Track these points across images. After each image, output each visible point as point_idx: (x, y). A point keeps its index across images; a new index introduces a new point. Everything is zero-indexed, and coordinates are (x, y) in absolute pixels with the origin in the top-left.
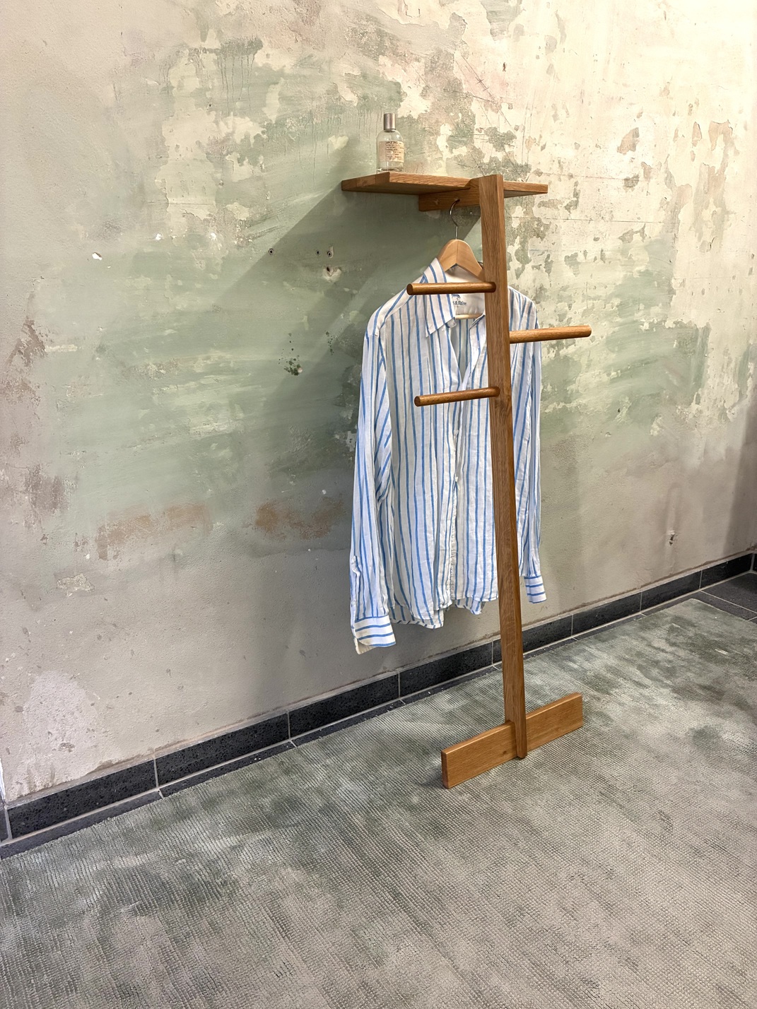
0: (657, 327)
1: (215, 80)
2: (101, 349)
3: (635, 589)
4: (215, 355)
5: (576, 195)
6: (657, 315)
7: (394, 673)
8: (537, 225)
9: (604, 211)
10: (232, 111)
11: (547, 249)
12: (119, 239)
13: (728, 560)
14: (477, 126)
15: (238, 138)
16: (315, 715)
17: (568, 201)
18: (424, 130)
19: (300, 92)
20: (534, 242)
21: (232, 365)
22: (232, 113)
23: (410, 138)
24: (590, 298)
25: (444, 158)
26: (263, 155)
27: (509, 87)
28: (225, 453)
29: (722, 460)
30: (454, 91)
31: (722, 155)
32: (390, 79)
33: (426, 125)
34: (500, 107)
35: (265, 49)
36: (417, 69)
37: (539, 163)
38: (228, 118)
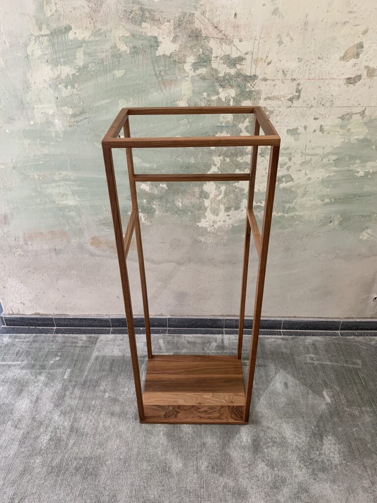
0: (371, 175)
1: (49, 50)
2: (14, 168)
3: (339, 318)
5: (298, 91)
7: (165, 317)
9: (325, 101)
10: (59, 63)
12: (15, 124)
14: (213, 56)
17: (291, 96)
18: (175, 61)
19: (95, 49)
23: (165, 67)
24: (308, 155)
25: (190, 77)
26: (78, 83)
27: (240, 28)
28: (73, 213)
30: (196, 36)
32: (149, 34)
33: (176, 58)
34: (232, 41)
35: (74, 30)
36: (168, 26)
37: (265, 74)
38: (58, 67)
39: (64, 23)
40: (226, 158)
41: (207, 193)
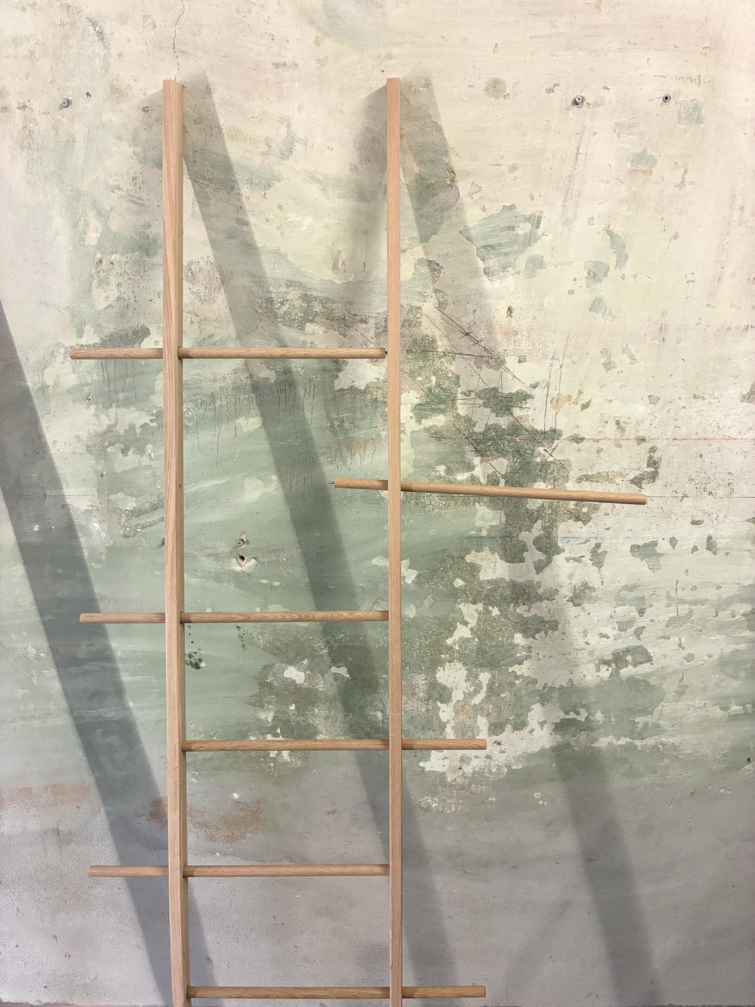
1: (95, 375)
4: (100, 642)
10: (114, 402)
11: (595, 535)
15: (121, 429)
17: (637, 473)
18: (375, 401)
20: (569, 528)
22: (114, 405)
24: (683, 602)
25: (408, 431)
26: (153, 445)
27: (519, 336)
28: (113, 739)
30: (422, 351)
33: (378, 394)
34: (503, 362)
35: (153, 336)
36: (362, 332)
37: (578, 426)
38: (111, 410)
39: (135, 323)
40: (490, 608)
41: (445, 688)
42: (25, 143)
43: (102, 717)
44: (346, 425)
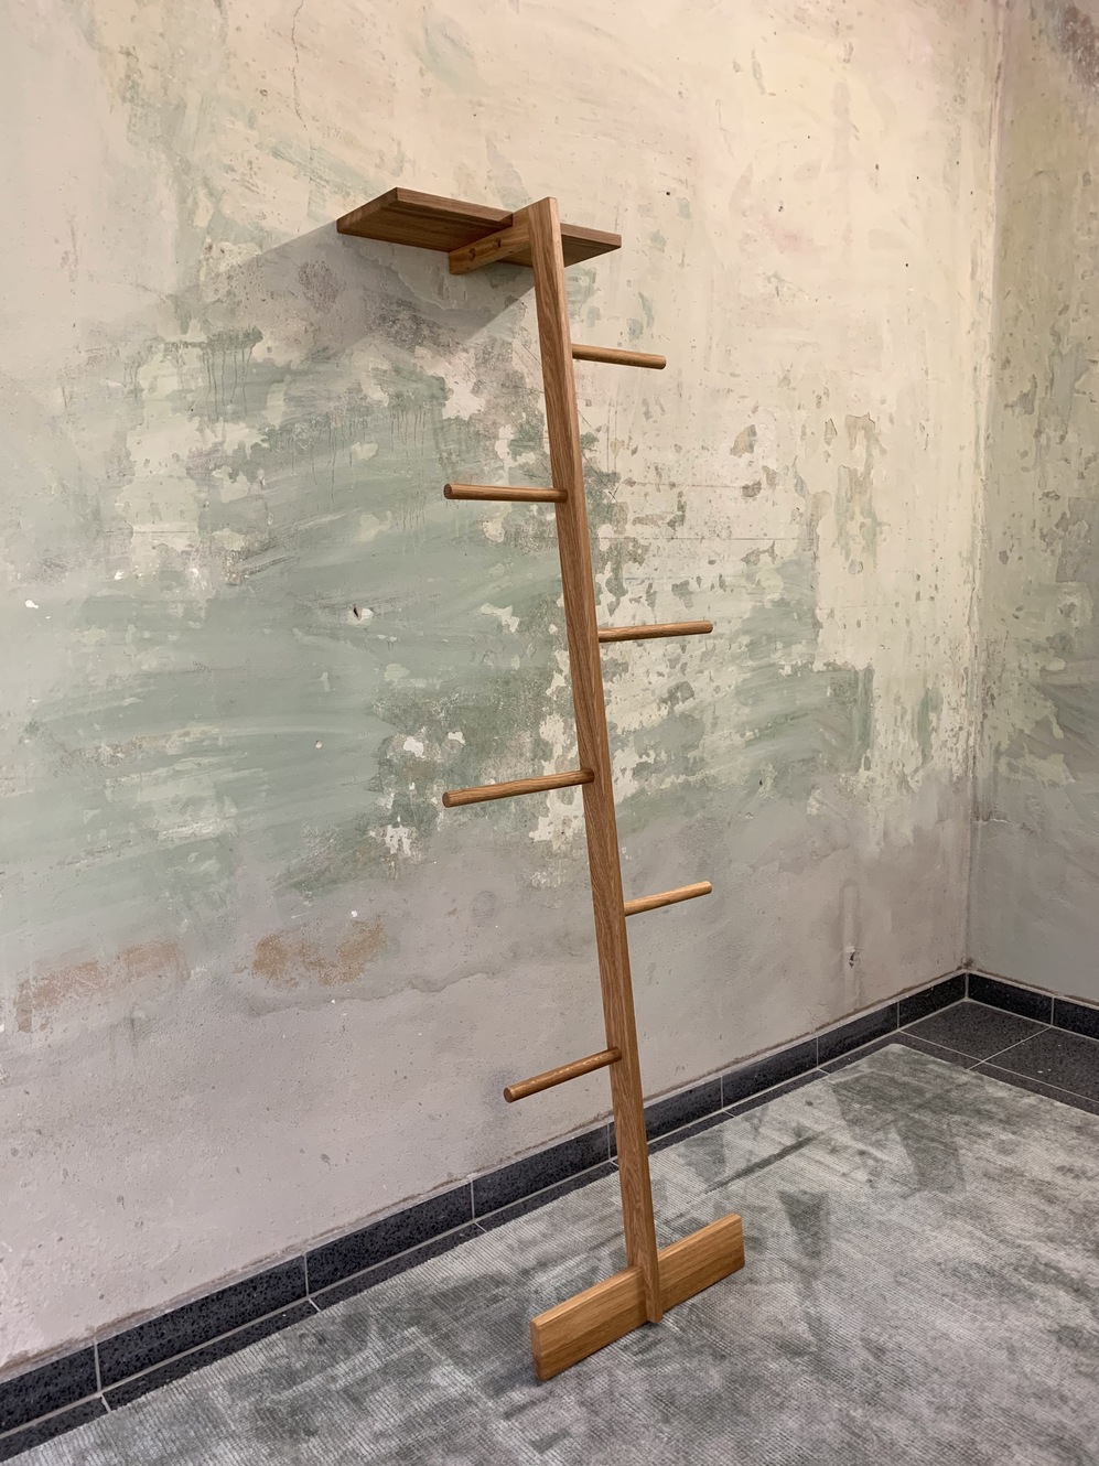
0: (802, 672)
1: (200, 380)
2: (32, 728)
3: (808, 1033)
4: (196, 730)
5: (681, 508)
6: (801, 656)
7: (465, 1182)
8: (634, 546)
9: (719, 527)
10: (222, 415)
11: (648, 576)
12: (63, 581)
13: (933, 984)
15: (229, 449)
16: (345, 1255)
17: (672, 516)
18: (478, 433)
19: (312, 390)
20: (630, 569)
21: (220, 742)
23: (460, 444)
25: (506, 468)
26: (265, 470)
27: (585, 380)
28: (210, 865)
29: (909, 845)
30: (515, 386)
31: (864, 455)
32: (430, 372)
33: (480, 427)
35: (267, 341)
36: (465, 361)
37: (630, 471)
38: (217, 424)
39: (244, 323)
41: (547, 744)
42: (128, 95)
43: (196, 835)
44: (454, 456)
